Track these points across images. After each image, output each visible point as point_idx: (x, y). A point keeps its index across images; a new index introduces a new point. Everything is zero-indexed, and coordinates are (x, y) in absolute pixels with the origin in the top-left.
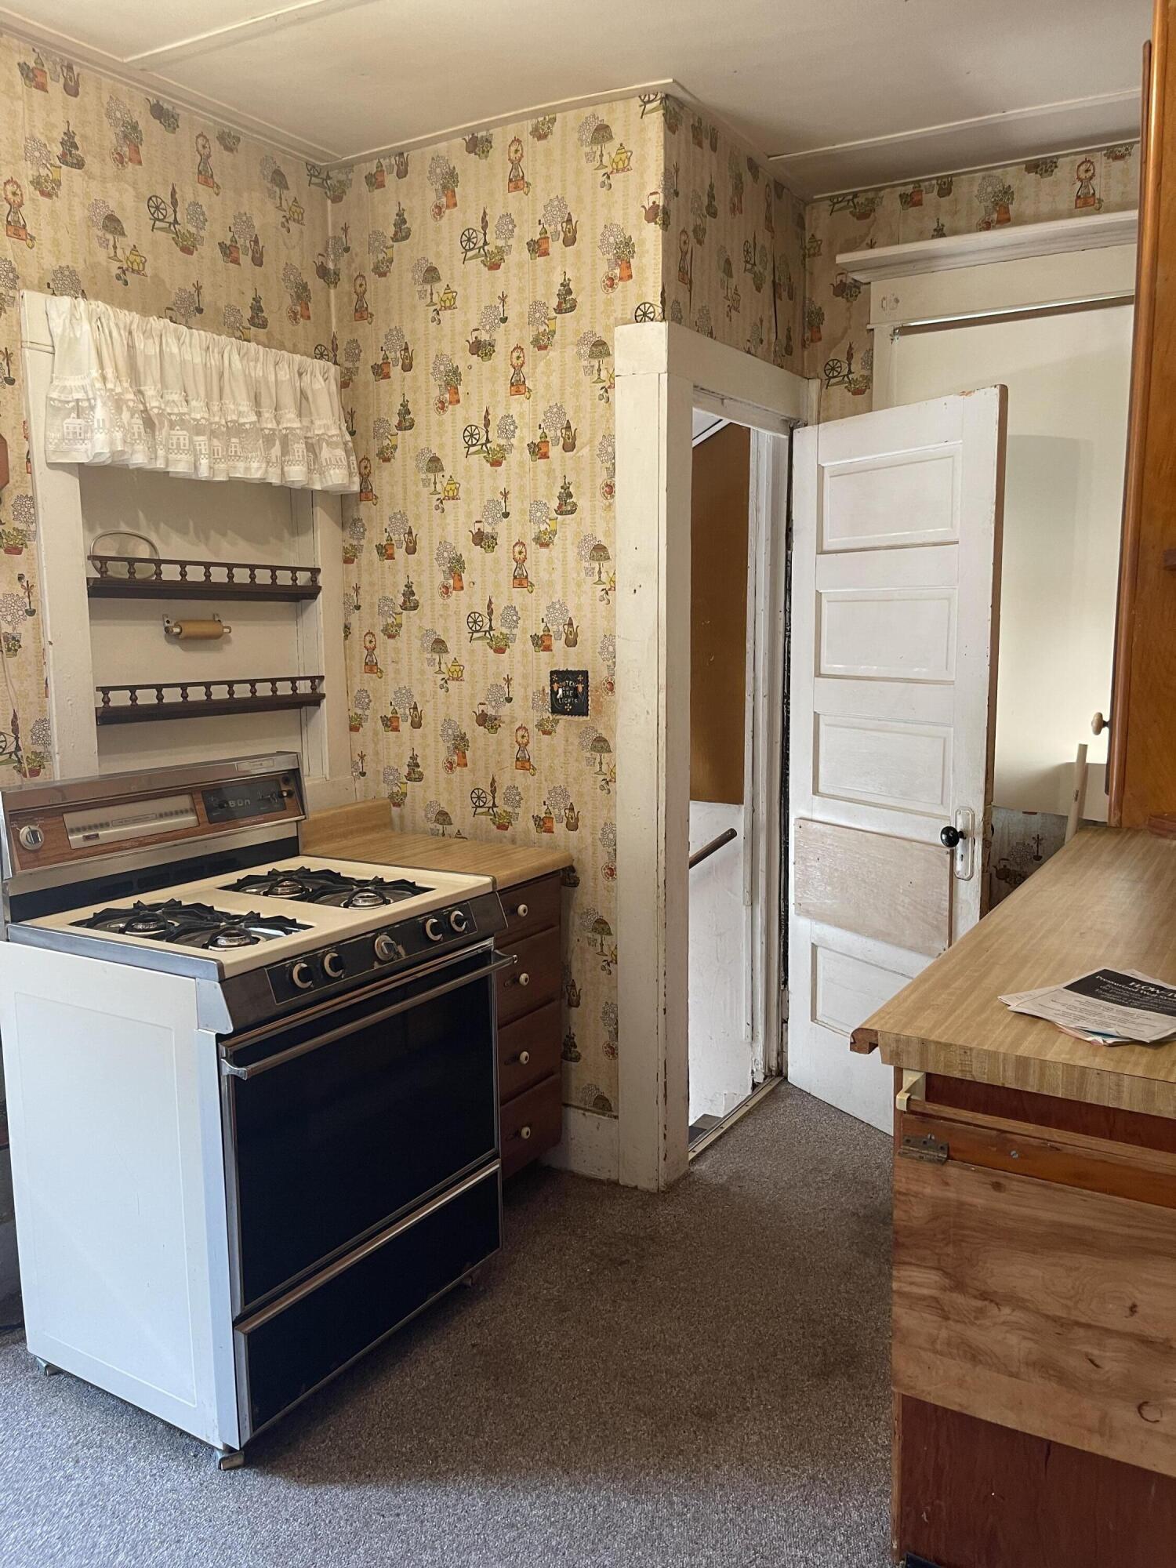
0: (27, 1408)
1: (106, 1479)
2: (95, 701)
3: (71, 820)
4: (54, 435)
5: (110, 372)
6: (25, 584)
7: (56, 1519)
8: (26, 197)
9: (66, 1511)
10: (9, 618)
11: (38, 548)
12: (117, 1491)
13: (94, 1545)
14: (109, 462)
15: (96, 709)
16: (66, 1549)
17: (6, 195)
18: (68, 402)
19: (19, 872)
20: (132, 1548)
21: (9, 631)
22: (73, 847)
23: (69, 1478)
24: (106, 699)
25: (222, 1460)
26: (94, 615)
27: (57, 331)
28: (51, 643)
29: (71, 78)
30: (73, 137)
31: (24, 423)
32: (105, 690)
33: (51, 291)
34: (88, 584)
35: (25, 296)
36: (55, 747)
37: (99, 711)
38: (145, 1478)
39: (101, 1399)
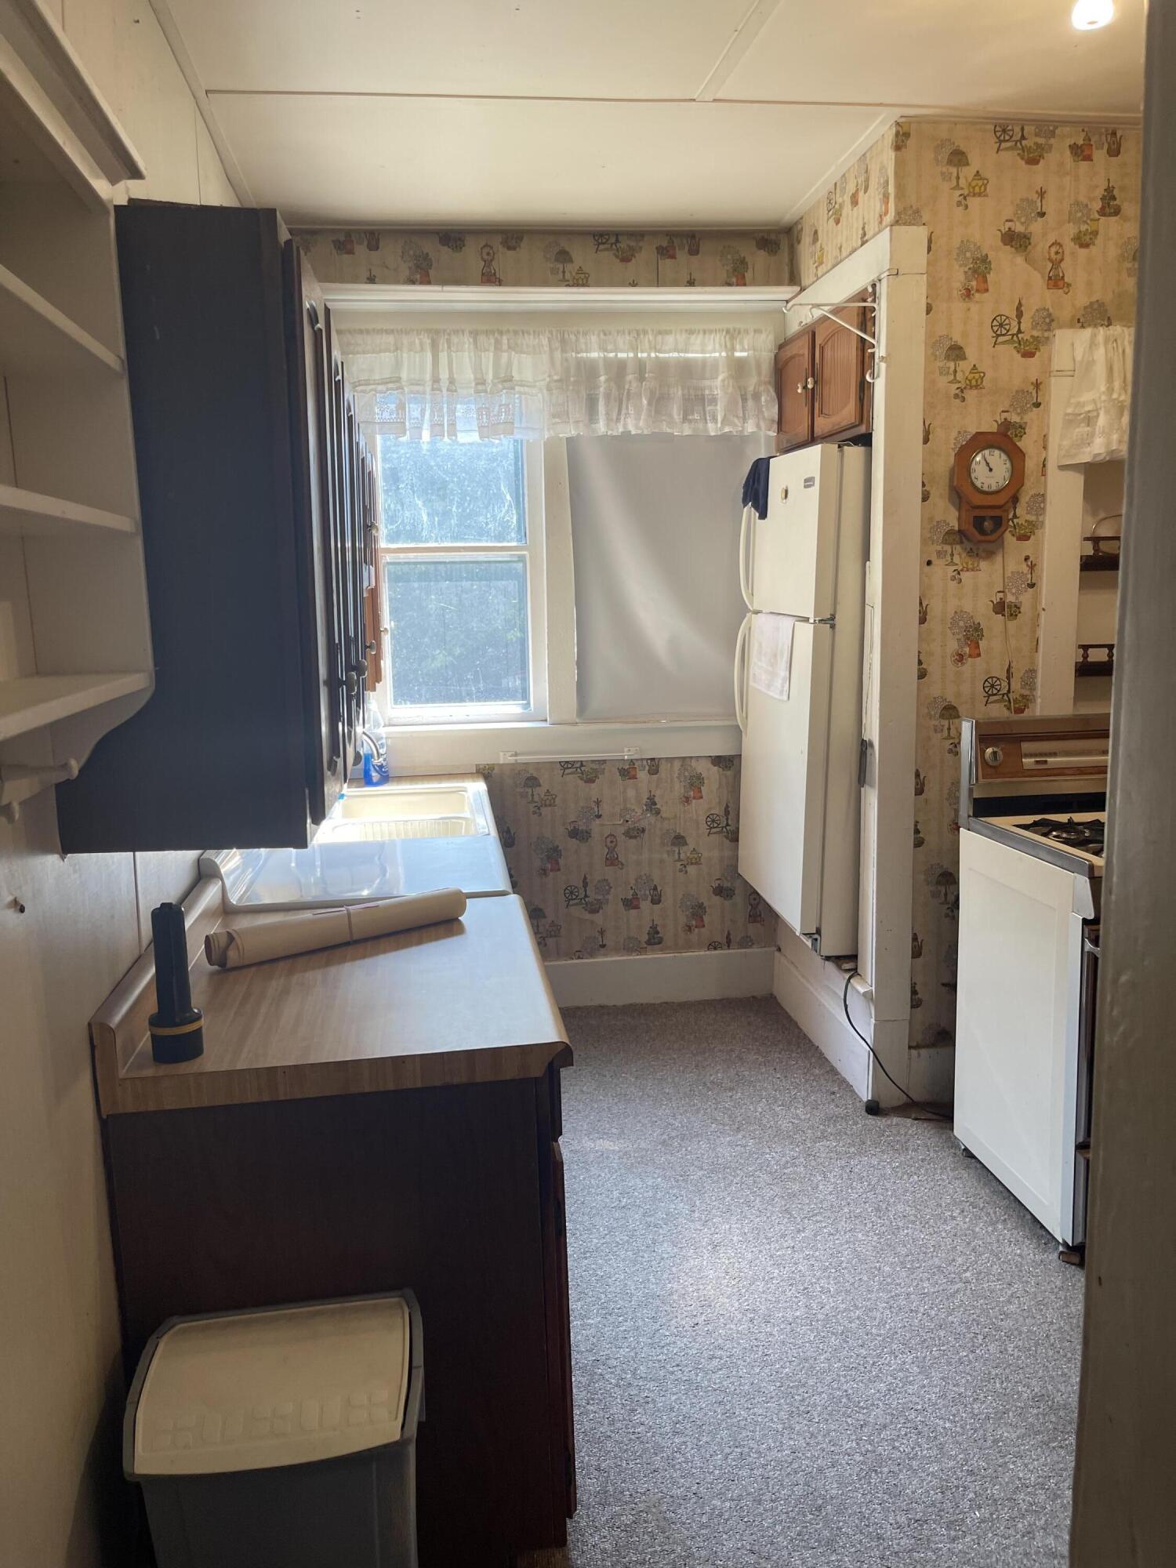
0: (943, 1168)
1: (977, 1229)
2: (1075, 656)
3: (1026, 747)
4: (1066, 443)
5: (1117, 384)
6: (1029, 563)
7: (935, 1235)
8: (1067, 253)
9: (944, 1234)
10: (1014, 591)
11: (1043, 534)
12: (982, 1239)
13: (954, 1260)
14: (1108, 458)
15: (1076, 663)
16: (935, 1253)
17: (1050, 256)
18: (1080, 414)
19: (981, 780)
20: (977, 1273)
21: (1013, 601)
22: (1025, 768)
23: (953, 1218)
24: (1085, 655)
25: (1062, 1253)
26: (1084, 585)
27: (1079, 358)
28: (1044, 609)
29: (1114, 142)
30: (1113, 191)
31: (1045, 436)
32: (1085, 648)
33: (1080, 324)
34: (1081, 561)
35: (1057, 336)
36: (1039, 693)
37: (1079, 665)
38: (1004, 1240)
39: (994, 1183)
